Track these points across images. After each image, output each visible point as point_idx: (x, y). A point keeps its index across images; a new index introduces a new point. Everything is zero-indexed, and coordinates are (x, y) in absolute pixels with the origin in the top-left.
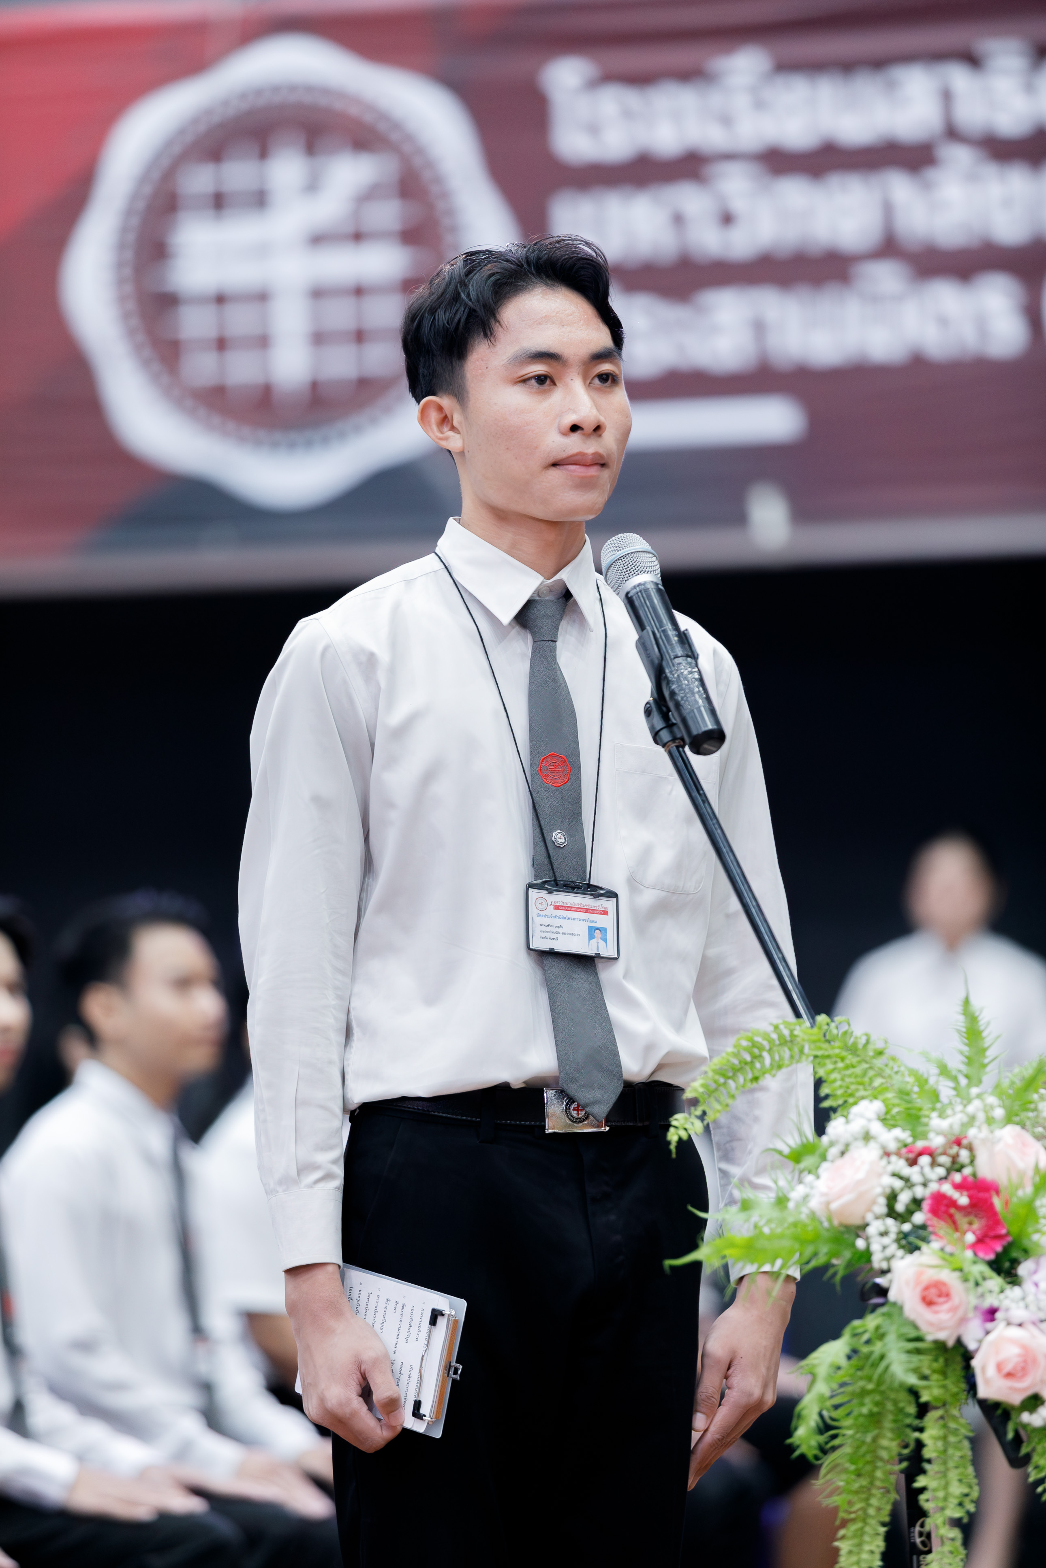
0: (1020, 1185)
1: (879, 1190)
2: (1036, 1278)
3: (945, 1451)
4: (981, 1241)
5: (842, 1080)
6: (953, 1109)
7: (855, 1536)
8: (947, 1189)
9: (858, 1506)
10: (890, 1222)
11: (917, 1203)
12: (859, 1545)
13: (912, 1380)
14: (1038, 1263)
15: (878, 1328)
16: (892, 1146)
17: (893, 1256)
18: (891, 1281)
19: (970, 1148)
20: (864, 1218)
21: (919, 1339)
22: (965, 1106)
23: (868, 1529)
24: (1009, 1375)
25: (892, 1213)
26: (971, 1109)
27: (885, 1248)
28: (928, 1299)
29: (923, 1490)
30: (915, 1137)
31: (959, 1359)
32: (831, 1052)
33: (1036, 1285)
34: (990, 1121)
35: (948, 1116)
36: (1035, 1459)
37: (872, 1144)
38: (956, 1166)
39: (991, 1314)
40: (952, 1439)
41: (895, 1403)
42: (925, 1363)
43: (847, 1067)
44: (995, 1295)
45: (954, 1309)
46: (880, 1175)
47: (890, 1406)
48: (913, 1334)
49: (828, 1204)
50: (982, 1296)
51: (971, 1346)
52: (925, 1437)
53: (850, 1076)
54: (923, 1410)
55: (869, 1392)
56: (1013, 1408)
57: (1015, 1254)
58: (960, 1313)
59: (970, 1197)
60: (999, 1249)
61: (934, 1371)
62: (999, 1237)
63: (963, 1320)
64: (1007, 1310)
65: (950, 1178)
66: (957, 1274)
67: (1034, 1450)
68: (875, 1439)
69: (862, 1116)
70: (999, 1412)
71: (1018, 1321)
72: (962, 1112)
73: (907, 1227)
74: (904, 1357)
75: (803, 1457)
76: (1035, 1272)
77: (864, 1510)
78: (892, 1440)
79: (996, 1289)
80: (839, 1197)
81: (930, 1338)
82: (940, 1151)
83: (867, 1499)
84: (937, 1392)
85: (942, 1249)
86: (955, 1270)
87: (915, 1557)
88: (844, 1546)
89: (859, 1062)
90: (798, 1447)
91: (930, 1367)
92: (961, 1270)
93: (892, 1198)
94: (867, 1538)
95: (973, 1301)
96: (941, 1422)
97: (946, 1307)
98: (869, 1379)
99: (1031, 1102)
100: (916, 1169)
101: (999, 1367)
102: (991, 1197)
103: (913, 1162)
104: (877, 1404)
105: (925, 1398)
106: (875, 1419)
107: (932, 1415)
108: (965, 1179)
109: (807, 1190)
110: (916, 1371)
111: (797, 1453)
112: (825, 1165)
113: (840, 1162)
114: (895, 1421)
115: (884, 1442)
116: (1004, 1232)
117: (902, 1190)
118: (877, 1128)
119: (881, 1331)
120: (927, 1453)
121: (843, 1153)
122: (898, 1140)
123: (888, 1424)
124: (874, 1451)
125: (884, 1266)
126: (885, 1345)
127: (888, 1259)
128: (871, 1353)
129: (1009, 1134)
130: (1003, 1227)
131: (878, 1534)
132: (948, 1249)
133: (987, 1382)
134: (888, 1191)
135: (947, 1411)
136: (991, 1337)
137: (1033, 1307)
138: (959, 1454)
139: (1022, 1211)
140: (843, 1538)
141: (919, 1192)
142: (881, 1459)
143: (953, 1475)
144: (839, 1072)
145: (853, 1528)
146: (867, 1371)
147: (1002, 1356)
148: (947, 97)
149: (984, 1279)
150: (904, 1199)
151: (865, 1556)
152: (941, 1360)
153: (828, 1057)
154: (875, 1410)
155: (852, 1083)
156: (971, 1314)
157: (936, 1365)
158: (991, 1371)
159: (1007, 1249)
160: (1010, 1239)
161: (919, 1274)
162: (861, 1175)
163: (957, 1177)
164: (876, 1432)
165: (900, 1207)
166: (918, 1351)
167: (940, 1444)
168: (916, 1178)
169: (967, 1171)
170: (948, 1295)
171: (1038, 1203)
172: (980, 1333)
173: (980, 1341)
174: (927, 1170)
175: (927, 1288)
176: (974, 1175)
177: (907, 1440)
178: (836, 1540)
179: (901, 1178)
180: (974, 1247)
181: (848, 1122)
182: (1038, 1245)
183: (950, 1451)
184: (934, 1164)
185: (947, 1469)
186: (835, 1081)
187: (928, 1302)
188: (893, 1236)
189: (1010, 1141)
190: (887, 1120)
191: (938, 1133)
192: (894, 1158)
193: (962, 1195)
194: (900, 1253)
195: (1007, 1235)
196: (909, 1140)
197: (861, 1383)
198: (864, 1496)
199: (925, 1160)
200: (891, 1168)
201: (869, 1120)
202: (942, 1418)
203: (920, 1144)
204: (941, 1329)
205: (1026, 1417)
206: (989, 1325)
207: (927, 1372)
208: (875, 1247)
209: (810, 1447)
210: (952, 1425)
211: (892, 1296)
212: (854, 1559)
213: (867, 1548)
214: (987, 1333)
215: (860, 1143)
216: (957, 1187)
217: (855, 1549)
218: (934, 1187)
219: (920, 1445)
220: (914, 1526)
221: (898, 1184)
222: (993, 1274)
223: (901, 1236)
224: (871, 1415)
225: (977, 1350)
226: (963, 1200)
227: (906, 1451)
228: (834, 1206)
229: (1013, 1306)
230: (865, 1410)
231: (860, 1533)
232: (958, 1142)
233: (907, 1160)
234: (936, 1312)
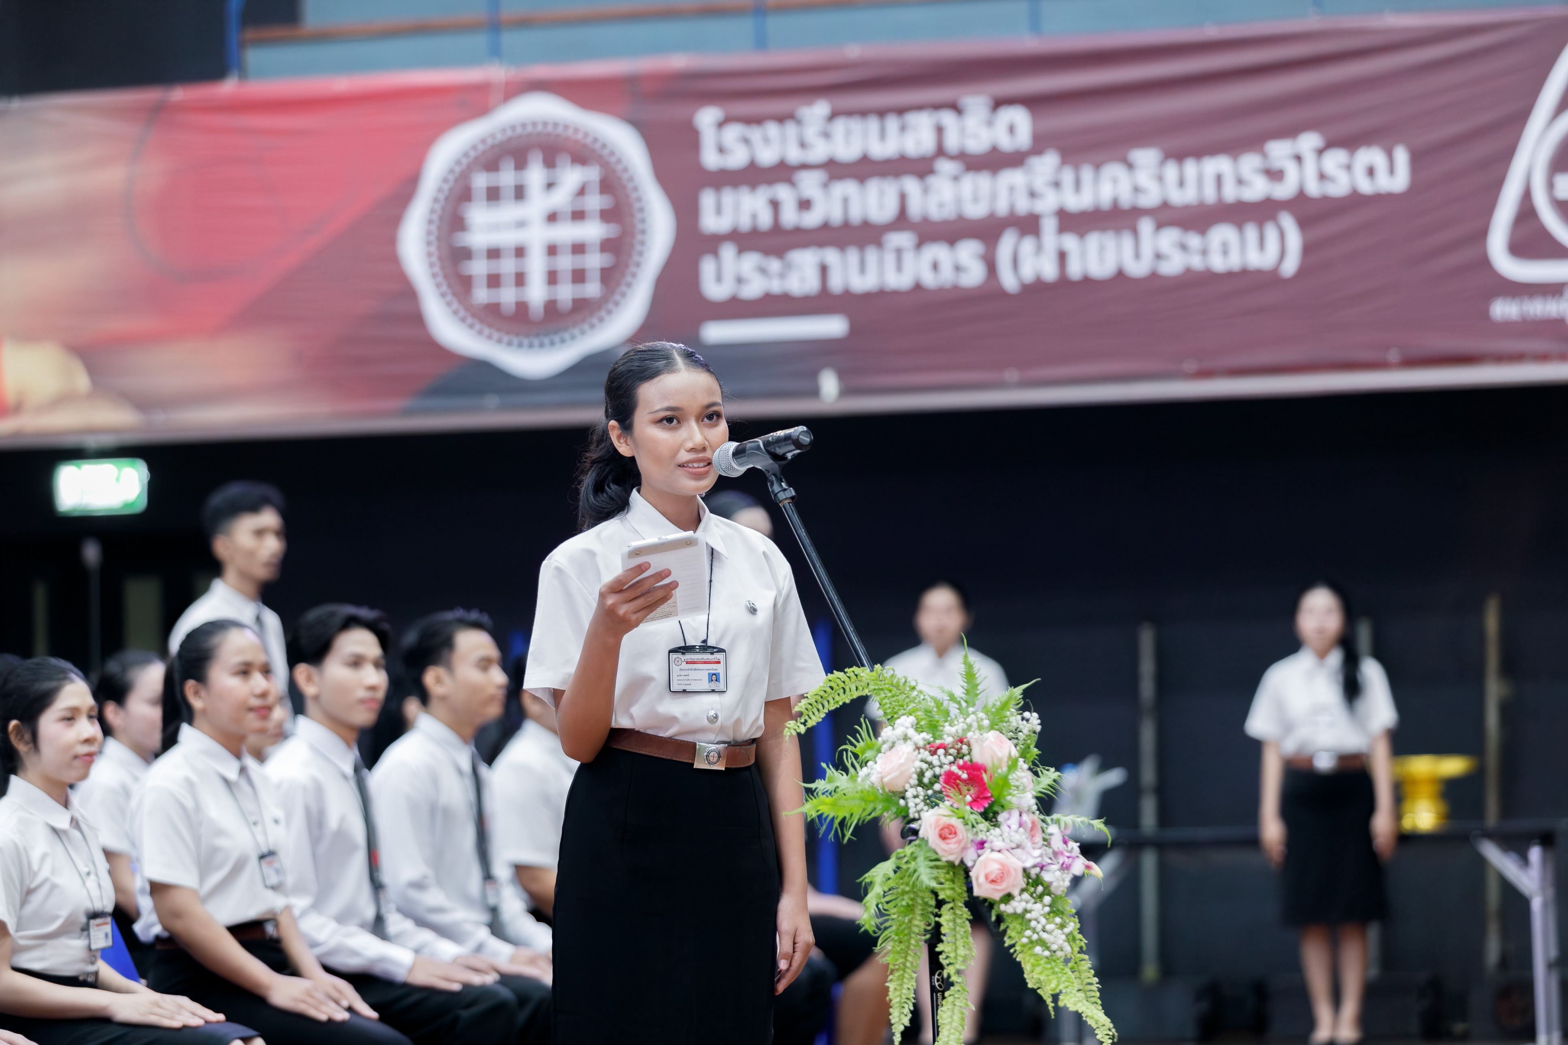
0: (1000, 767)
1: (913, 770)
2: (1009, 822)
3: (955, 929)
4: (975, 801)
5: (890, 703)
6: (958, 721)
7: (898, 979)
8: (954, 768)
9: (901, 960)
10: (920, 789)
11: (936, 777)
12: (901, 985)
13: (933, 884)
14: (1010, 814)
15: (912, 853)
16: (921, 743)
17: (922, 810)
18: (920, 826)
19: (969, 745)
20: (904, 787)
21: (937, 860)
22: (965, 719)
23: (906, 975)
24: (993, 881)
25: (921, 783)
26: (969, 720)
27: (916, 805)
28: (943, 836)
29: (940, 953)
30: (935, 738)
31: (962, 872)
32: (883, 687)
33: (1009, 827)
34: (980, 728)
35: (955, 725)
36: (1009, 932)
37: (909, 742)
38: (960, 755)
39: (981, 845)
40: (959, 921)
41: (923, 898)
42: (942, 874)
43: (893, 696)
44: (984, 833)
45: (959, 842)
46: (914, 761)
47: (919, 901)
48: (934, 857)
49: (882, 778)
50: (977, 834)
51: (969, 864)
52: (942, 920)
53: (895, 701)
54: (940, 904)
55: (907, 893)
56: (995, 901)
57: (996, 808)
58: (962, 845)
59: (968, 774)
60: (986, 805)
61: (947, 880)
62: (987, 798)
63: (964, 849)
64: (991, 842)
65: (956, 762)
66: (961, 820)
67: (1007, 927)
68: (910, 921)
69: (902, 725)
70: (987, 904)
71: (998, 849)
72: (963, 722)
73: (930, 792)
74: (928, 870)
75: (866, 932)
76: (1008, 819)
77: (904, 964)
78: (921, 921)
79: (985, 829)
80: (889, 774)
81: (944, 859)
82: (950, 746)
83: (905, 958)
84: (949, 892)
85: (952, 806)
86: (959, 818)
87: (935, 994)
88: (891, 986)
89: (901, 693)
90: (863, 926)
91: (944, 878)
92: (964, 818)
93: (921, 774)
94: (905, 981)
95: (970, 836)
96: (951, 911)
97: (954, 840)
98: (907, 884)
99: (1005, 717)
100: (936, 757)
101: (987, 877)
102: (981, 774)
103: (933, 753)
104: (912, 899)
105: (941, 897)
106: (910, 908)
107: (945, 908)
108: (965, 763)
109: (869, 770)
110: (936, 878)
111: (863, 929)
112: (880, 755)
113: (888, 753)
114: (923, 910)
115: (916, 922)
116: (989, 795)
117: (927, 770)
118: (911, 732)
119: (914, 855)
120: (943, 930)
121: (891, 748)
122: (924, 739)
123: (918, 911)
124: (910, 928)
125: (917, 816)
126: (917, 863)
127: (919, 812)
128: (909, 868)
129: (992, 735)
130: (989, 792)
131: (912, 978)
132: (955, 805)
133: (979, 885)
134: (918, 770)
135: (955, 904)
136: (981, 858)
137: (1007, 840)
138: (963, 930)
139: (1001, 783)
140: (891, 980)
141: (938, 771)
142: (914, 933)
143: (960, 943)
144: (889, 699)
145: (897, 974)
146: (906, 879)
147: (988, 870)
148: (940, 130)
149: (977, 823)
150: (928, 774)
151: (904, 991)
152: (951, 873)
153: (882, 689)
154: (910, 903)
155: (897, 706)
156: (969, 845)
157: (948, 876)
158: (982, 879)
159: (991, 805)
160: (993, 799)
161: (937, 821)
162: (902, 761)
163: (961, 762)
164: (911, 916)
165: (926, 780)
166: (937, 867)
167: (951, 924)
168: (936, 762)
169: (967, 758)
170: (955, 833)
171: (1010, 777)
172: (975, 856)
173: (975, 862)
174: (942, 757)
175: (942, 829)
176: (971, 761)
177: (930, 922)
178: (887, 982)
179: (926, 762)
180: (971, 804)
181: (893, 729)
182: (1010, 803)
183: (958, 928)
184: (946, 754)
185: (956, 940)
186: (886, 704)
187: (943, 838)
188: (921, 798)
189: (993, 740)
190: (918, 728)
191: (949, 735)
192: (922, 750)
193: (963, 773)
194: (926, 808)
195: (992, 796)
196: (932, 739)
197: (902, 887)
198: (903, 955)
199: (941, 752)
200: (920, 757)
201: (907, 728)
202: (952, 908)
203: (938, 742)
204: (951, 854)
205: (1003, 907)
206: (980, 852)
207: (943, 880)
208: (911, 804)
209: (871, 926)
210: (958, 912)
211: (921, 834)
212: (898, 993)
213: (905, 986)
214: (979, 856)
215: (901, 742)
216: (960, 767)
217: (898, 988)
218: (946, 768)
219: (938, 925)
220: (934, 975)
221: (925, 766)
222: (983, 821)
223: (926, 797)
224: (908, 905)
225: (973, 866)
226: (965, 776)
227: (929, 928)
228: (886, 780)
229: (995, 839)
230: (904, 903)
231: (902, 978)
232: (961, 741)
233: (930, 751)
234: (948, 844)
